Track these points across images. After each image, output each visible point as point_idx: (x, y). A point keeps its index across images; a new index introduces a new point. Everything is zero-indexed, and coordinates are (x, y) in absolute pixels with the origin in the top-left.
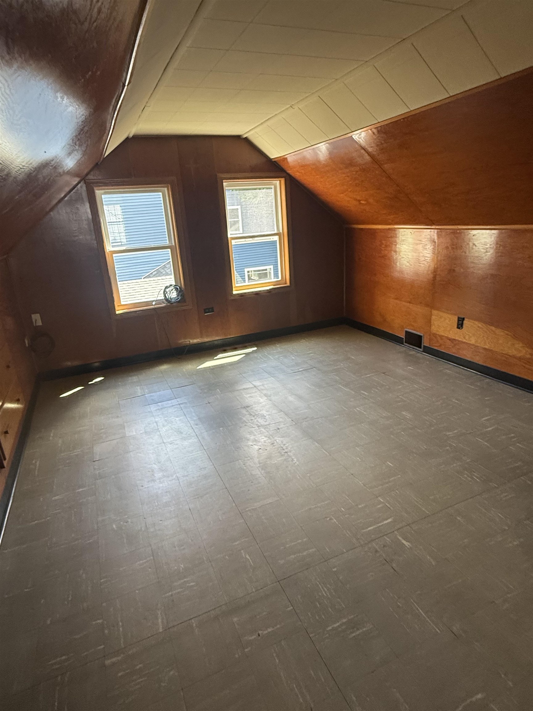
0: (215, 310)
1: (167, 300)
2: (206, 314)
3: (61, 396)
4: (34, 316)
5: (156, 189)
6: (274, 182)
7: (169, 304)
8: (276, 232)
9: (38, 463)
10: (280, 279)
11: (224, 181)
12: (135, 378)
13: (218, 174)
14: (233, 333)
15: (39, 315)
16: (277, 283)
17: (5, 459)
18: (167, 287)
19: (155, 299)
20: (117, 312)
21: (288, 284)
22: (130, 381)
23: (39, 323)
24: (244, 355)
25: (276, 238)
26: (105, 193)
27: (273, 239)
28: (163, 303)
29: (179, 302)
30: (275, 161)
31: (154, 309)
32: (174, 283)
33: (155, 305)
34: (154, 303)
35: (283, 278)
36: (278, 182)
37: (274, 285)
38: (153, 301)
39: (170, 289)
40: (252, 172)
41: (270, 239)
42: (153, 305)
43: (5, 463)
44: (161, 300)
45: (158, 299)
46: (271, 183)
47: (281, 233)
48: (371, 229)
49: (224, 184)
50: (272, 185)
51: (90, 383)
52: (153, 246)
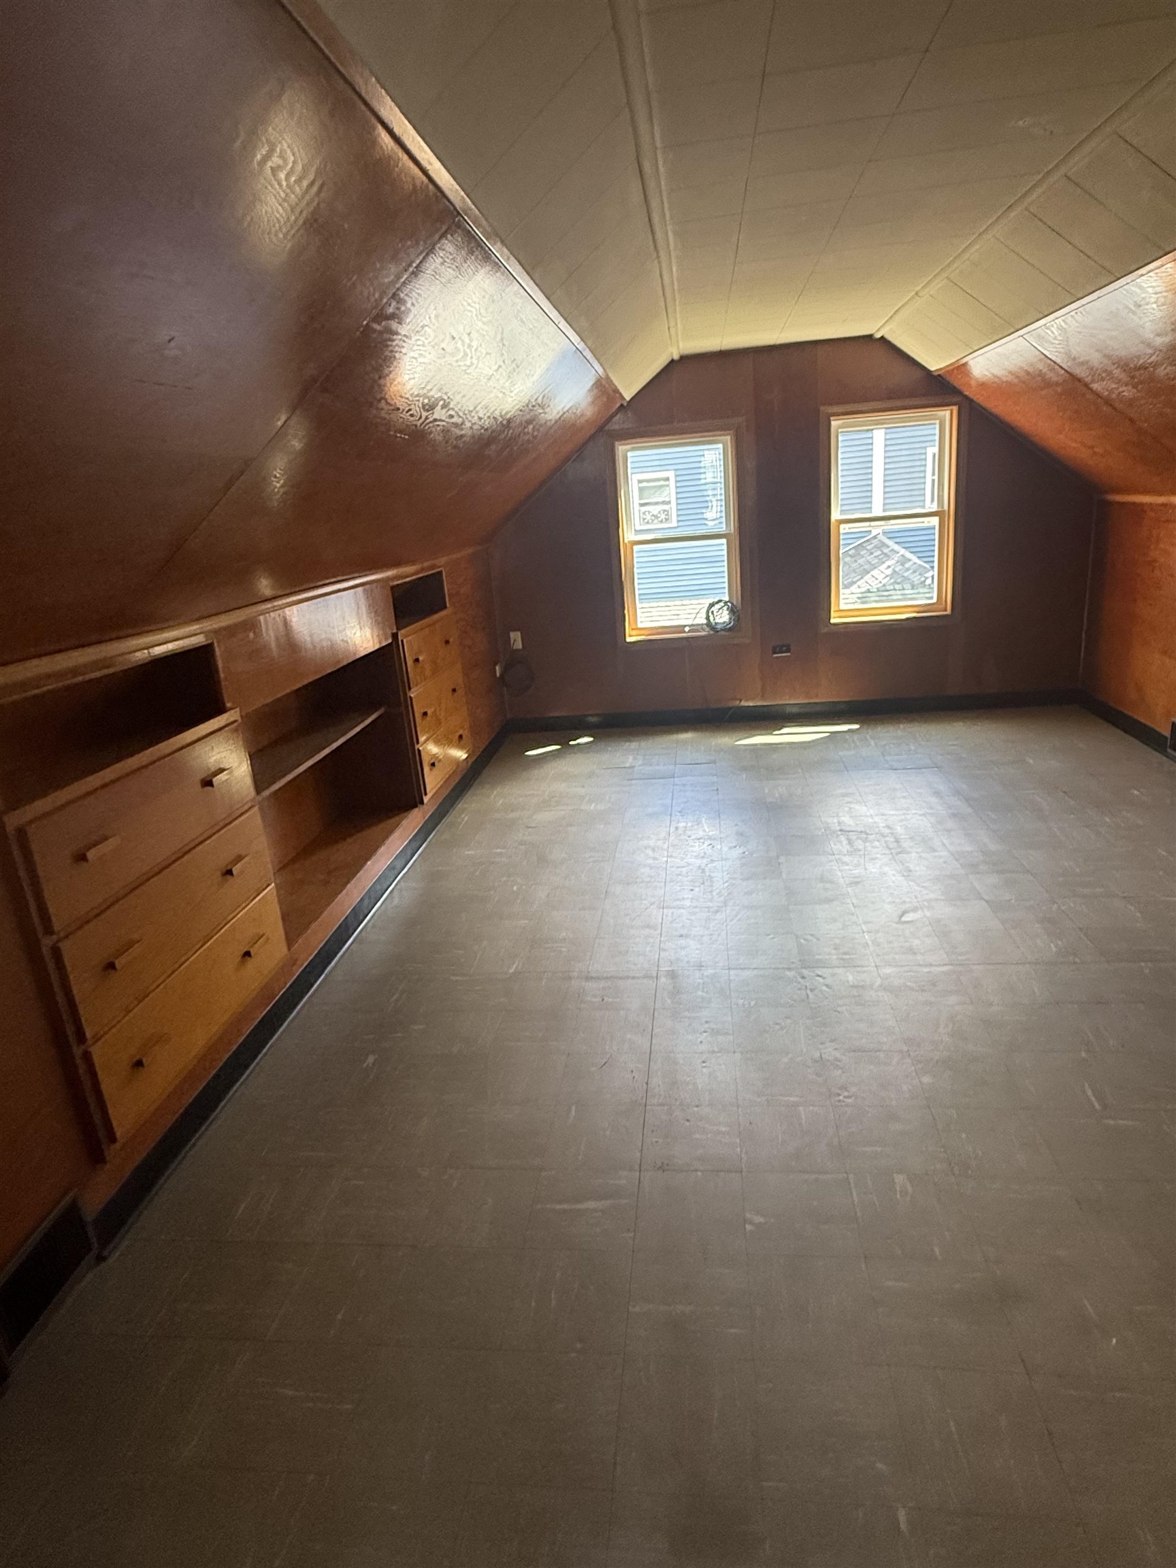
0: (793, 648)
1: (709, 624)
2: (775, 655)
3: (527, 753)
4: (512, 635)
5: (711, 438)
6: (941, 413)
7: (712, 632)
8: (934, 508)
9: (466, 818)
10: (935, 600)
11: (832, 418)
12: (634, 745)
13: (822, 408)
14: (825, 694)
15: (519, 633)
16: (928, 607)
17: (426, 794)
18: (712, 605)
19: (690, 622)
20: (629, 639)
21: (949, 612)
22: (625, 747)
23: (519, 645)
24: (828, 734)
25: (935, 521)
26: (633, 449)
27: (929, 522)
28: (704, 630)
29: (730, 629)
30: (939, 375)
31: (687, 639)
32: (726, 598)
33: (689, 632)
34: (687, 629)
35: (942, 600)
36: (948, 413)
37: (918, 612)
38: (686, 626)
39: (717, 606)
40: (890, 398)
41: (923, 522)
42: (685, 632)
43: (426, 799)
44: (699, 625)
45: (695, 623)
46: (932, 415)
47: (944, 511)
48: (1134, 504)
49: (833, 423)
50: (936, 419)
51: (571, 743)
52: (699, 533)
